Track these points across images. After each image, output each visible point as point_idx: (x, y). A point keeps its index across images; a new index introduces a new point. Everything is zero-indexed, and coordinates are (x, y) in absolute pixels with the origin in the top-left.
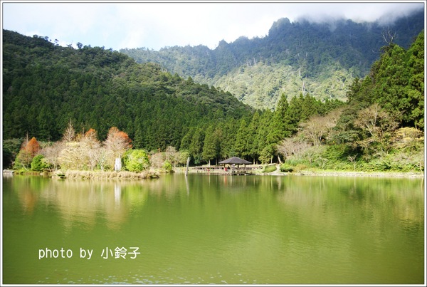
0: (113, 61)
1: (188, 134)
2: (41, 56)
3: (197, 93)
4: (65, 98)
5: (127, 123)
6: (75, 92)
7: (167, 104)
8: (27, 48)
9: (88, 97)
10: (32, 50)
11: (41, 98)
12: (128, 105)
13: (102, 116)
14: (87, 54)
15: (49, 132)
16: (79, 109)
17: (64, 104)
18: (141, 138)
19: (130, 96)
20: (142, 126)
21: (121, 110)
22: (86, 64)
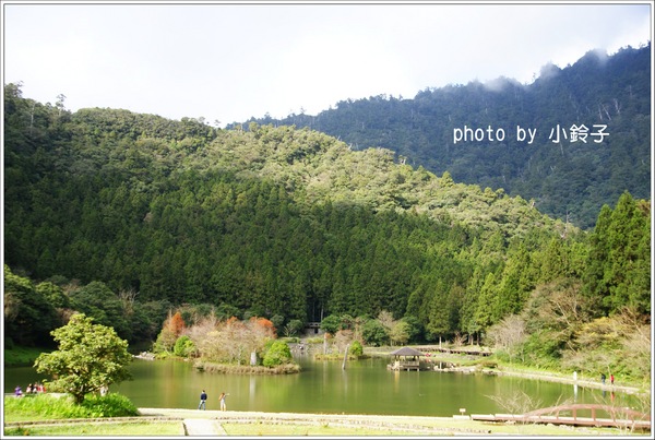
0: (310, 151)
1: (419, 289)
2: (192, 152)
3: (457, 204)
4: (228, 227)
5: (322, 269)
6: (243, 215)
7: (396, 229)
8: (173, 141)
9: (263, 224)
10: (180, 144)
11: (192, 230)
12: (327, 235)
13: (282, 258)
14: (266, 142)
15: (201, 289)
16: (248, 246)
17: (226, 237)
18: (342, 295)
19: (333, 217)
20: (345, 275)
21: (315, 246)
22: (263, 161)
